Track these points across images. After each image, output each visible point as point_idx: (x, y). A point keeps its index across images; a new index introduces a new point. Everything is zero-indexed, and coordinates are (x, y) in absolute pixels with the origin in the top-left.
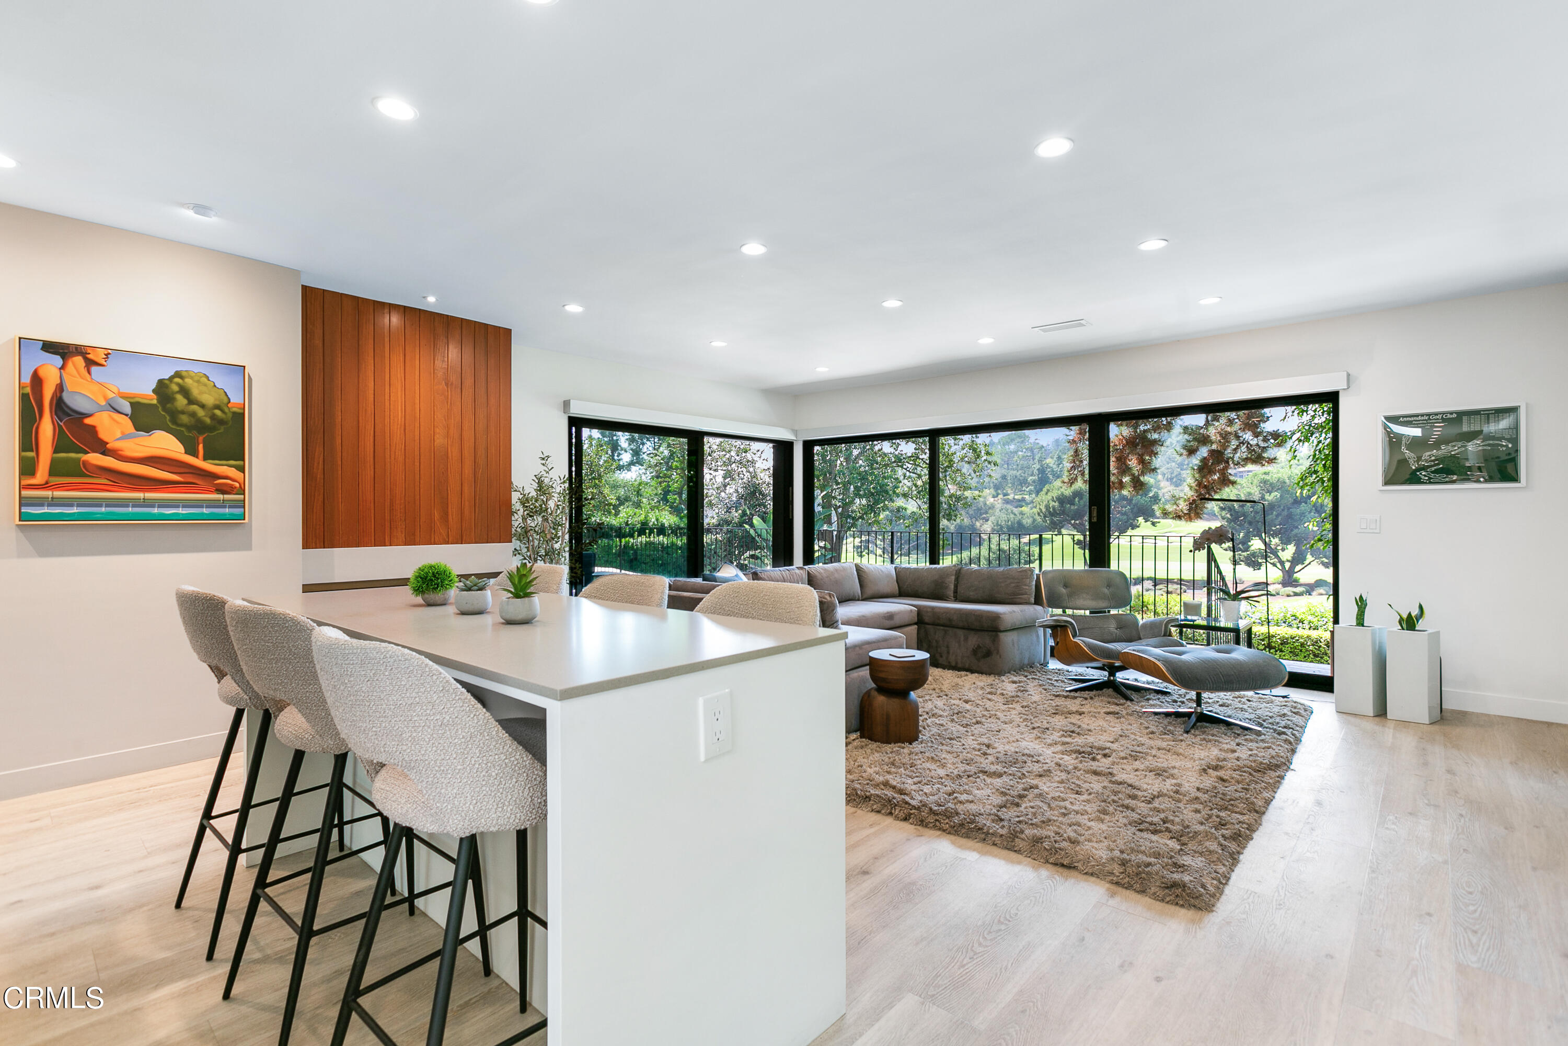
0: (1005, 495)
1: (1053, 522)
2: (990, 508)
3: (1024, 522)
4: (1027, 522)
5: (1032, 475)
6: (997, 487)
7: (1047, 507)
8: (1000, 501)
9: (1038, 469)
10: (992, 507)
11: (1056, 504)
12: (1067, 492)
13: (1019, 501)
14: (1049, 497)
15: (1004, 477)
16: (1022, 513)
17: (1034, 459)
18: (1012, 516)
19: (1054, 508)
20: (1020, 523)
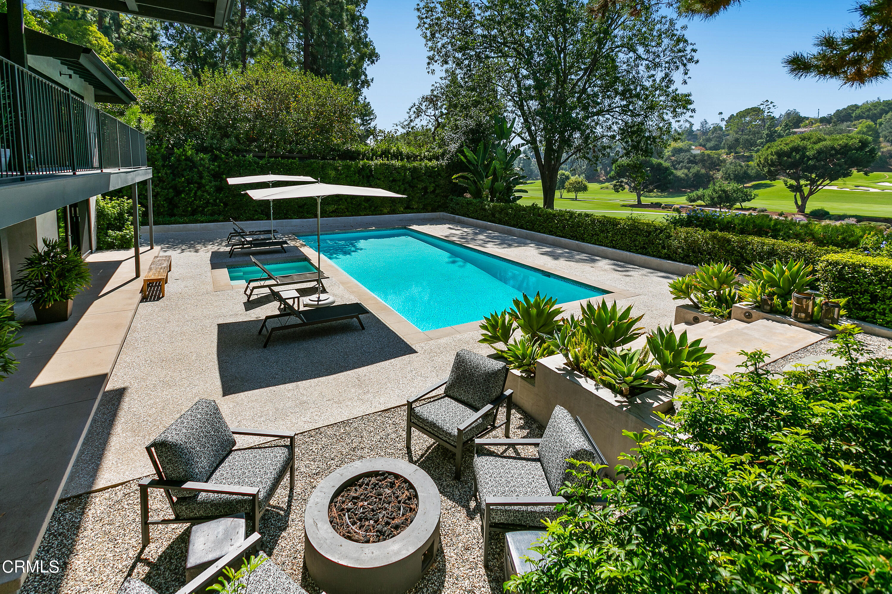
0: (736, 153)
1: (769, 171)
2: (722, 162)
3: (749, 172)
4: (752, 172)
5: (761, 138)
6: (730, 148)
7: (766, 159)
8: (732, 157)
9: (767, 134)
10: (724, 161)
11: (775, 157)
12: (785, 148)
13: (748, 157)
14: (769, 152)
15: (737, 140)
16: (748, 166)
17: (764, 126)
18: (739, 168)
19: (772, 160)
20: (745, 173)
